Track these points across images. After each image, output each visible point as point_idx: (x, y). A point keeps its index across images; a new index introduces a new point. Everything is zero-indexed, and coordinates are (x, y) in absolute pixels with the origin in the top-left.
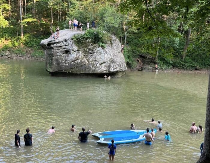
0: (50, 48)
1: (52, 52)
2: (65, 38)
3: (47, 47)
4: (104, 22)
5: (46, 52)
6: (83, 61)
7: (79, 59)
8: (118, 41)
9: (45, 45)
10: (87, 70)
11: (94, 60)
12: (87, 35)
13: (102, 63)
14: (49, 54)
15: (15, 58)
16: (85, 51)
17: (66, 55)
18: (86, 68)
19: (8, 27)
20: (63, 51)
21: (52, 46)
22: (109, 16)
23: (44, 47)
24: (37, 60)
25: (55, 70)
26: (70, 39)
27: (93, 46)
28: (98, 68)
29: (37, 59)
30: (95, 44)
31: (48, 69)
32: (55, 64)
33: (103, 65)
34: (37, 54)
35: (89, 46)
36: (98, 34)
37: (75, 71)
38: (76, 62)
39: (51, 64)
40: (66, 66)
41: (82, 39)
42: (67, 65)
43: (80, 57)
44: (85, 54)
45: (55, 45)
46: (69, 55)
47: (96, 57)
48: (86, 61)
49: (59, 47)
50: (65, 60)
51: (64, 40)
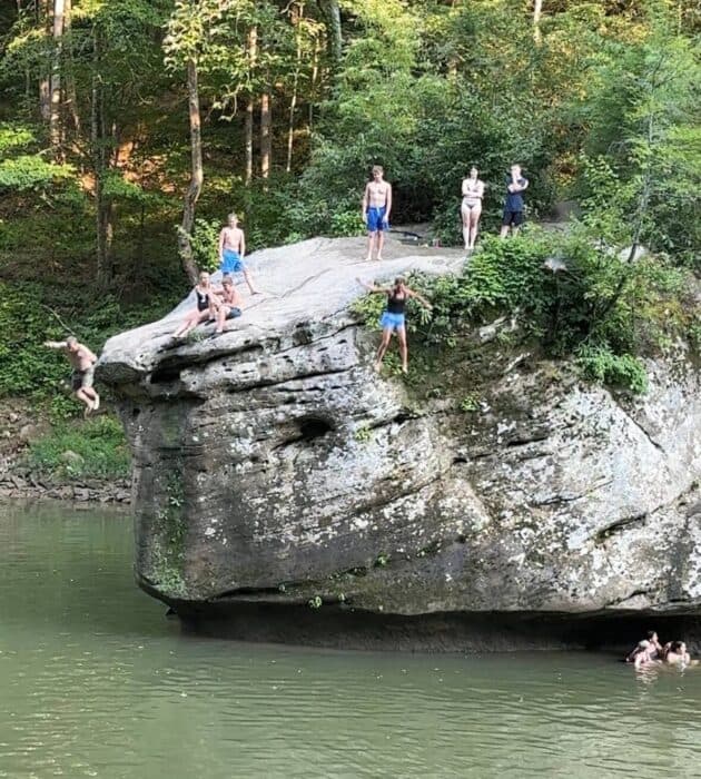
0: (173, 401)
1: (193, 431)
2: (300, 318)
3: (155, 390)
4: (626, 170)
5: (142, 433)
6: (448, 503)
7: (410, 491)
9: (139, 376)
10: (482, 583)
11: (539, 498)
12: (482, 284)
13: (614, 528)
14: (165, 449)
16: (465, 425)
17: (306, 455)
18: (471, 566)
20: (281, 425)
21: (191, 380)
22: (678, 122)
23: (130, 390)
24: (74, 497)
25: (217, 585)
26: (339, 323)
27: (531, 381)
28: (576, 565)
29: (68, 490)
30: (557, 358)
31: (154, 575)
32: (210, 532)
33: (622, 541)
34: (70, 453)
35: (498, 376)
37: (377, 590)
38: (387, 512)
39: (180, 533)
40: (301, 552)
41: (442, 321)
42: (312, 538)
43: (424, 471)
44: (463, 451)
45: (217, 372)
46: (332, 458)
47: (558, 471)
48: (475, 507)
49: (247, 388)
50: (299, 501)
51: (289, 328)
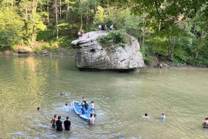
0: (79, 48)
1: (81, 51)
2: (91, 39)
3: (77, 46)
4: (124, 25)
5: (75, 51)
6: (106, 58)
7: (102, 57)
8: (136, 41)
9: (75, 45)
10: (109, 66)
11: (115, 58)
12: (109, 36)
13: (122, 61)
14: (78, 52)
15: (51, 56)
16: (108, 50)
17: (92, 53)
18: (108, 64)
19: (46, 30)
20: (89, 50)
21: (80, 45)
22: (129, 20)
23: (74, 46)
24: (69, 57)
25: (83, 66)
26: (95, 40)
27: (114, 46)
28: (119, 64)
30: (117, 44)
31: (77, 65)
32: (82, 61)
33: (123, 62)
34: (69, 53)
35: (111, 45)
36: (119, 35)
37: (99, 67)
38: (100, 59)
39: (79, 61)
40: (91, 63)
41: (105, 40)
42: (93, 61)
43: (104, 55)
44: (108, 53)
45: (83, 45)
46: (95, 54)
47: (117, 55)
48: (109, 58)
49: (86, 46)
50: (91, 58)
51: (90, 40)
